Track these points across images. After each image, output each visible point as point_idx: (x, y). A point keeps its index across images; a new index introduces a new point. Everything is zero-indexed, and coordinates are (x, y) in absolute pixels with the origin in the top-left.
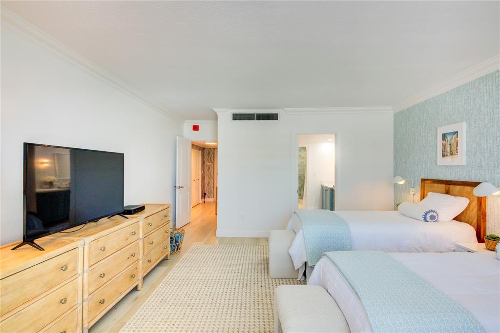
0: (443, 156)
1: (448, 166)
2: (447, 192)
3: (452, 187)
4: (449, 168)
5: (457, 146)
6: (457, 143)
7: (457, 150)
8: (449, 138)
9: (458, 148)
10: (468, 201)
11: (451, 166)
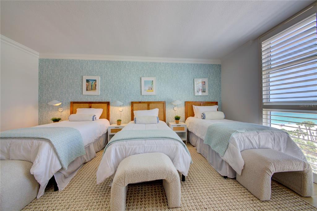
0: (87, 90)
1: (89, 95)
2: (90, 107)
3: (93, 105)
4: (90, 96)
5: (96, 86)
6: (96, 85)
7: (96, 88)
8: (91, 82)
9: (96, 87)
10: (103, 110)
11: (91, 95)
